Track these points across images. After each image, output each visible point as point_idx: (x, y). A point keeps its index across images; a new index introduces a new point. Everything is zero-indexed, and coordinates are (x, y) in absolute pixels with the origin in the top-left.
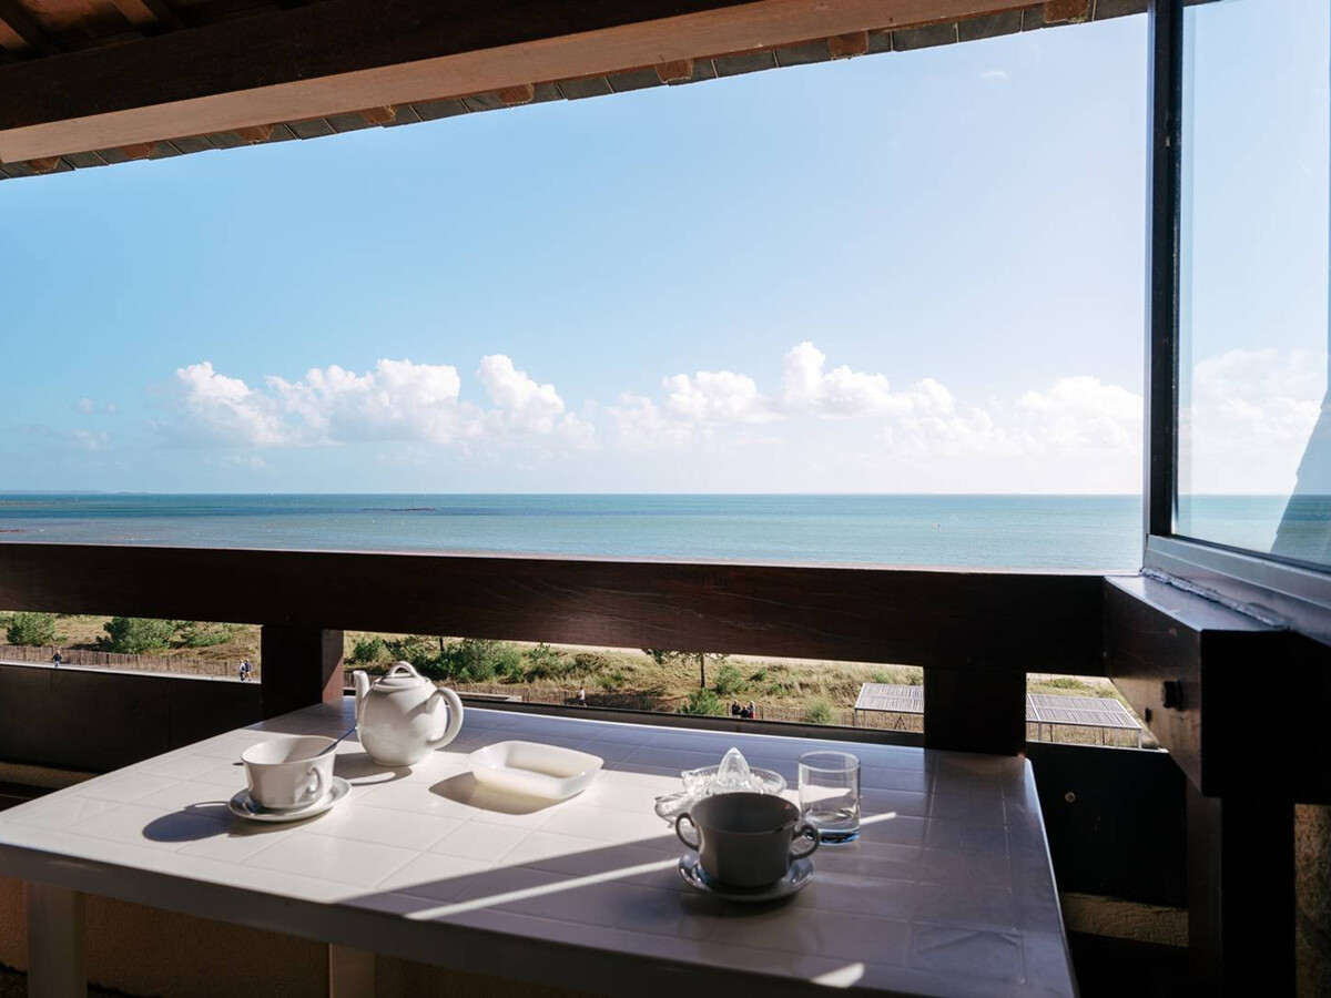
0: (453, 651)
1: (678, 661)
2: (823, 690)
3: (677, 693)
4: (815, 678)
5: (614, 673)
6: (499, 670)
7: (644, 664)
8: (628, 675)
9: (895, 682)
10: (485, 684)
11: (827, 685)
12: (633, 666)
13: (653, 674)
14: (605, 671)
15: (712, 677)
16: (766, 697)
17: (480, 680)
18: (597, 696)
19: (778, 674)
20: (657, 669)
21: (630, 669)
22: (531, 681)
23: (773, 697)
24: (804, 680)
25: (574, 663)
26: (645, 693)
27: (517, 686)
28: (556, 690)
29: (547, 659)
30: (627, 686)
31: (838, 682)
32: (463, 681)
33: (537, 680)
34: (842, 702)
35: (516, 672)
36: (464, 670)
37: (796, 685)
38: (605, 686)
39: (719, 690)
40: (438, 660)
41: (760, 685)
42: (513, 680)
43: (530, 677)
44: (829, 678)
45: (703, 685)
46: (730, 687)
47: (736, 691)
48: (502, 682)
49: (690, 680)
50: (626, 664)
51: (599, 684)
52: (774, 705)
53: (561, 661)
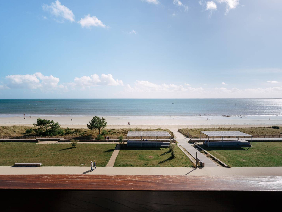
0: (49, 130)
1: (95, 129)
2: (121, 133)
3: (95, 135)
4: (120, 131)
5: (83, 132)
6: (59, 133)
7: (88, 130)
8: (85, 133)
9: (133, 131)
10: (56, 136)
11: (122, 132)
12: (87, 131)
13: (90, 132)
14: (81, 132)
15: (101, 132)
16: (111, 135)
17: (55, 136)
18: (79, 137)
19: (113, 131)
20: (91, 131)
21: (86, 131)
22: (66, 135)
23: (112, 135)
24: (118, 131)
25: (75, 131)
26: (88, 136)
27: (63, 136)
28: (71, 136)
29: (69, 131)
30: (85, 135)
31: (123, 131)
32: (51, 136)
33: (67, 135)
34: (124, 135)
35: (62, 134)
36: (51, 134)
37: (116, 132)
38: (81, 135)
39: (103, 134)
40: (46, 132)
41: (110, 133)
42: (62, 135)
43: (66, 134)
44: (122, 131)
45: (100, 134)
47: (106, 134)
48: (60, 136)
49: (97, 133)
50: (85, 131)
51: (80, 135)
52: (113, 136)
53: (72, 131)
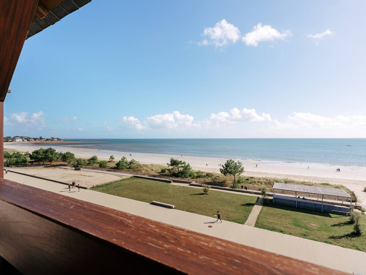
0: (181, 172)
1: (229, 175)
2: (263, 183)
3: (229, 182)
4: (261, 180)
5: (215, 177)
6: (190, 176)
7: (221, 176)
8: (218, 178)
9: (281, 182)
10: (187, 179)
11: (264, 182)
12: (219, 176)
13: (223, 178)
14: (213, 177)
15: (237, 179)
16: (250, 184)
17: (186, 178)
18: (211, 182)
19: (252, 179)
20: (224, 177)
21: (218, 177)
22: (197, 178)
23: (251, 184)
24: (258, 181)
25: (206, 175)
26: (222, 182)
27: (194, 179)
28: (202, 181)
29: (200, 174)
30: (218, 180)
31: (267, 181)
32: (183, 178)
33: (198, 178)
34: (268, 186)
35: (193, 176)
36: (183, 175)
37: (257, 182)
38: (213, 180)
39: (239, 182)
40: (178, 173)
41: (248, 181)
42: (193, 178)
43: (197, 177)
44: (265, 180)
45: (235, 181)
46: (241, 181)
47: (242, 182)
48: (191, 178)
49: (232, 180)
50: (217, 175)
51: (211, 180)
52: (252, 186)
53: (203, 174)
